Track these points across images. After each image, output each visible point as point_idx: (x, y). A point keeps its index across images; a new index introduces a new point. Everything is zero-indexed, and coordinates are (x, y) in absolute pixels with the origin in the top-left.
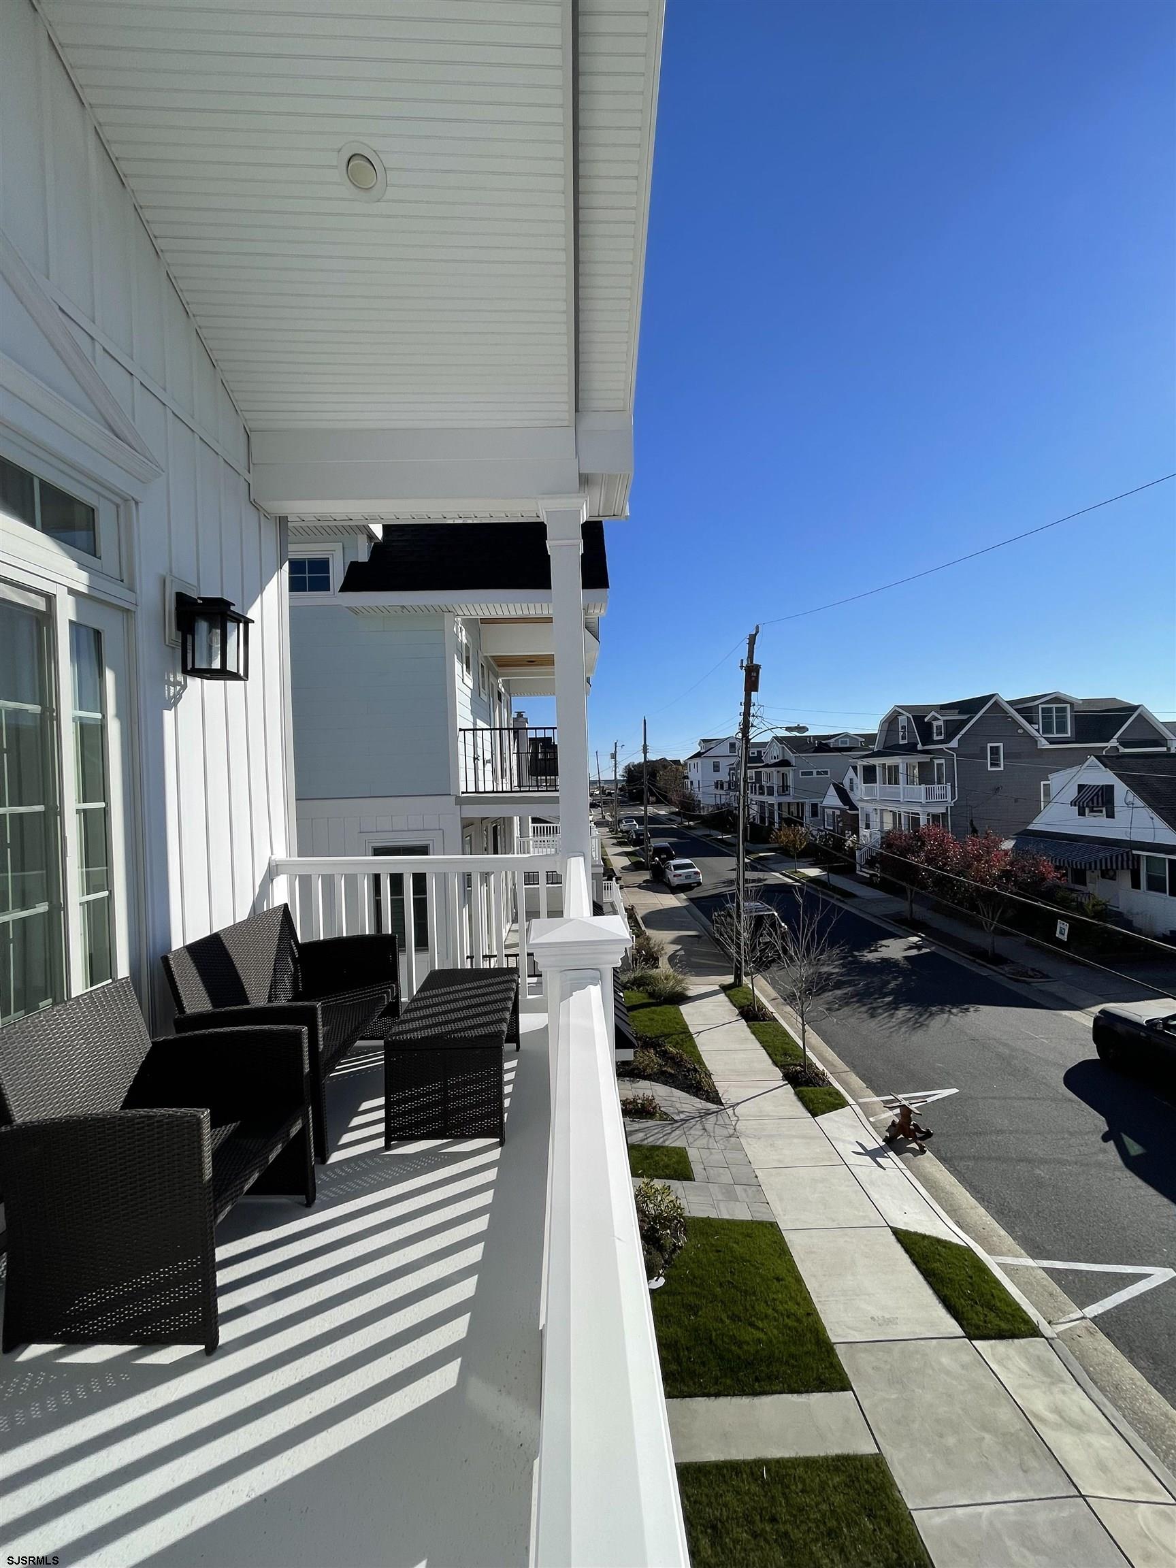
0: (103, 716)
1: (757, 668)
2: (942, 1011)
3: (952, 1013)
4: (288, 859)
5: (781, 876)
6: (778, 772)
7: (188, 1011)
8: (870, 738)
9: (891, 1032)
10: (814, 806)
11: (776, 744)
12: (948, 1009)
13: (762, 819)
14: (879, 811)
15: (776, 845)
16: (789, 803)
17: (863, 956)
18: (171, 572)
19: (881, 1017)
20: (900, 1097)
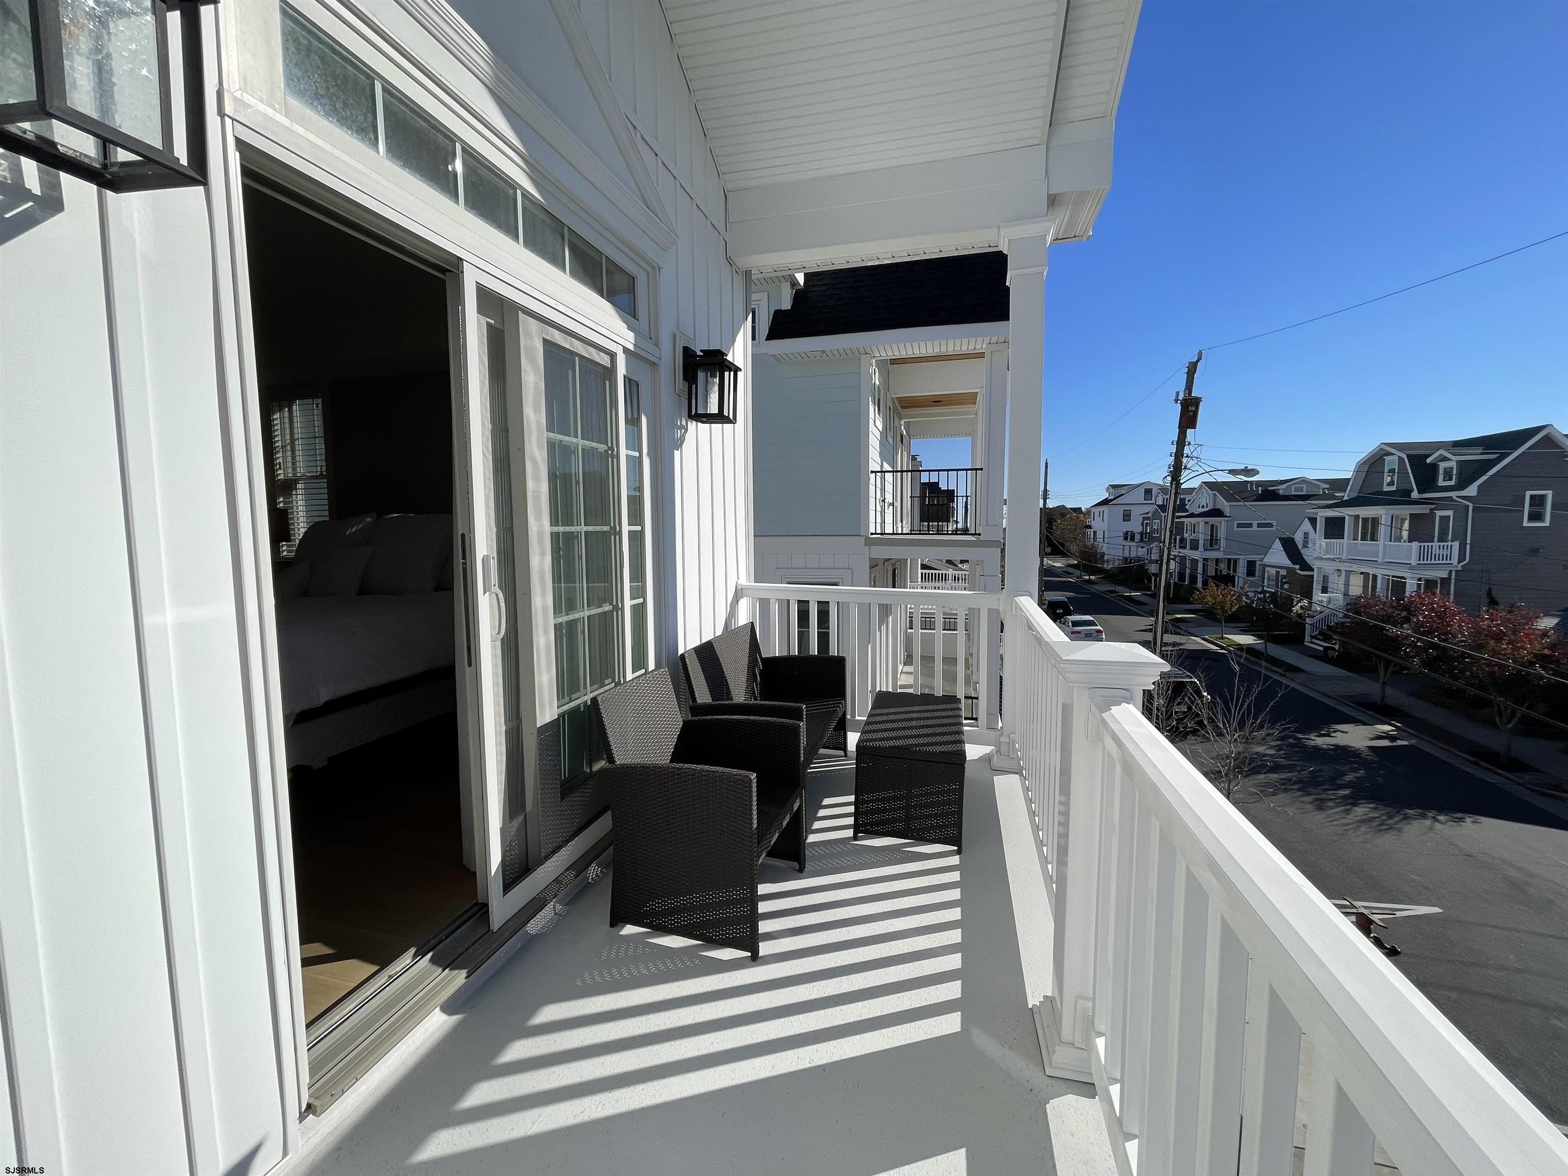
0: (640, 454)
1: (1196, 402)
2: (1424, 816)
3: (1438, 821)
4: (748, 584)
5: (1203, 642)
6: (1206, 523)
7: (699, 701)
8: (1339, 484)
9: (1345, 830)
10: (1251, 565)
11: (1206, 490)
12: (1431, 815)
13: (1182, 576)
14: (1344, 573)
15: (1199, 607)
16: (1217, 560)
17: (1309, 739)
18: (678, 328)
19: (1332, 811)
20: (1358, 904)
